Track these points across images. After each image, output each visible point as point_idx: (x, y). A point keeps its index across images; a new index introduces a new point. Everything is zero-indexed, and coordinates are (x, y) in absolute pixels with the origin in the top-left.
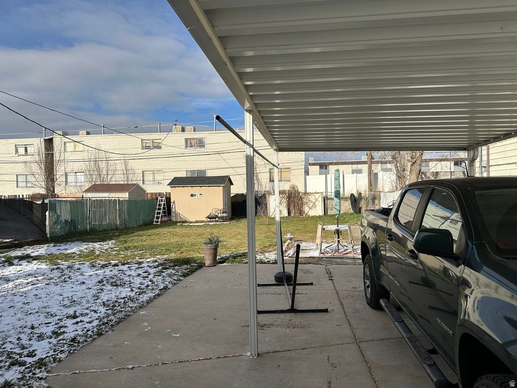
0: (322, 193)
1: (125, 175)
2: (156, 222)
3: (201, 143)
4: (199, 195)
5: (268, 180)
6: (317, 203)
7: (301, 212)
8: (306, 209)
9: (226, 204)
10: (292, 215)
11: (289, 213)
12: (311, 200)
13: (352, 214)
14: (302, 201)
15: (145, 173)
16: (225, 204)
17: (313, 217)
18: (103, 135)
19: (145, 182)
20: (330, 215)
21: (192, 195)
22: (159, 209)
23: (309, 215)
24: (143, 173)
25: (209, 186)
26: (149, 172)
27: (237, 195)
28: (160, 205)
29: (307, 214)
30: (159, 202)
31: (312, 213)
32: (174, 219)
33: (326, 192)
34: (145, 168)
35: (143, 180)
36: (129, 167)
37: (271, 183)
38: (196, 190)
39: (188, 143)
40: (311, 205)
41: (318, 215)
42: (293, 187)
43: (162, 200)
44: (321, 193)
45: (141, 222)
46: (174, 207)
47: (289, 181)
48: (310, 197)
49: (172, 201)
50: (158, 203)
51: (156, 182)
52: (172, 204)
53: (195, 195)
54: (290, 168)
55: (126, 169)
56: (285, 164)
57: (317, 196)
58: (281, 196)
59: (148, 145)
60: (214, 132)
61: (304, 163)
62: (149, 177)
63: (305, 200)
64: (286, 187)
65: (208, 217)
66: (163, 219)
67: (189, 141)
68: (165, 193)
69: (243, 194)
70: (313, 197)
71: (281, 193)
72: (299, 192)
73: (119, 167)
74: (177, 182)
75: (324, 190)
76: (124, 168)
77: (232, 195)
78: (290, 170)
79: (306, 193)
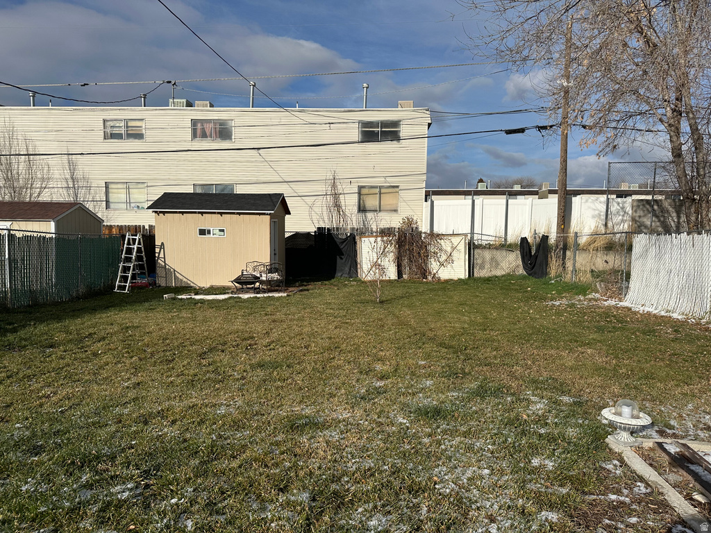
0: (466, 235)
1: (71, 191)
2: (120, 287)
3: (223, 132)
4: (217, 232)
5: (356, 209)
6: (455, 254)
7: (424, 272)
8: (434, 265)
9: (277, 252)
10: (404, 276)
11: (400, 274)
12: (444, 247)
13: (523, 277)
14: (426, 250)
15: (111, 186)
16: (273, 253)
17: (447, 281)
18: (32, 107)
19: (112, 206)
20: (480, 278)
21: (202, 232)
22: (128, 260)
23: (439, 279)
24: (107, 187)
25: (239, 214)
26: (119, 186)
27: (297, 235)
28: (129, 251)
29: (434, 274)
30: (129, 244)
31: (445, 274)
32: (162, 282)
33: (472, 233)
34: (111, 177)
35: (107, 202)
36: (78, 174)
37: (360, 215)
38: (211, 221)
39: (199, 129)
40: (444, 257)
41: (456, 279)
42: (409, 222)
43: (134, 240)
44: (463, 234)
45: (82, 289)
46: (162, 255)
47: (396, 211)
48: (442, 242)
49: (158, 243)
50: (125, 246)
51: (132, 205)
52: (157, 250)
53: (209, 232)
54: (397, 187)
55: (72, 178)
56: (388, 179)
57: (455, 240)
58: (385, 238)
59: (116, 131)
60: (251, 109)
61: (424, 177)
62: (118, 195)
63: (432, 249)
64: (395, 222)
65: (238, 280)
66: (138, 281)
67: (199, 126)
68: (147, 227)
69: (309, 234)
70: (448, 242)
71: (385, 232)
72: (421, 232)
73: (56, 173)
74: (168, 203)
75: (467, 230)
76: (68, 176)
77: (287, 235)
78: (397, 190)
79: (433, 235)
